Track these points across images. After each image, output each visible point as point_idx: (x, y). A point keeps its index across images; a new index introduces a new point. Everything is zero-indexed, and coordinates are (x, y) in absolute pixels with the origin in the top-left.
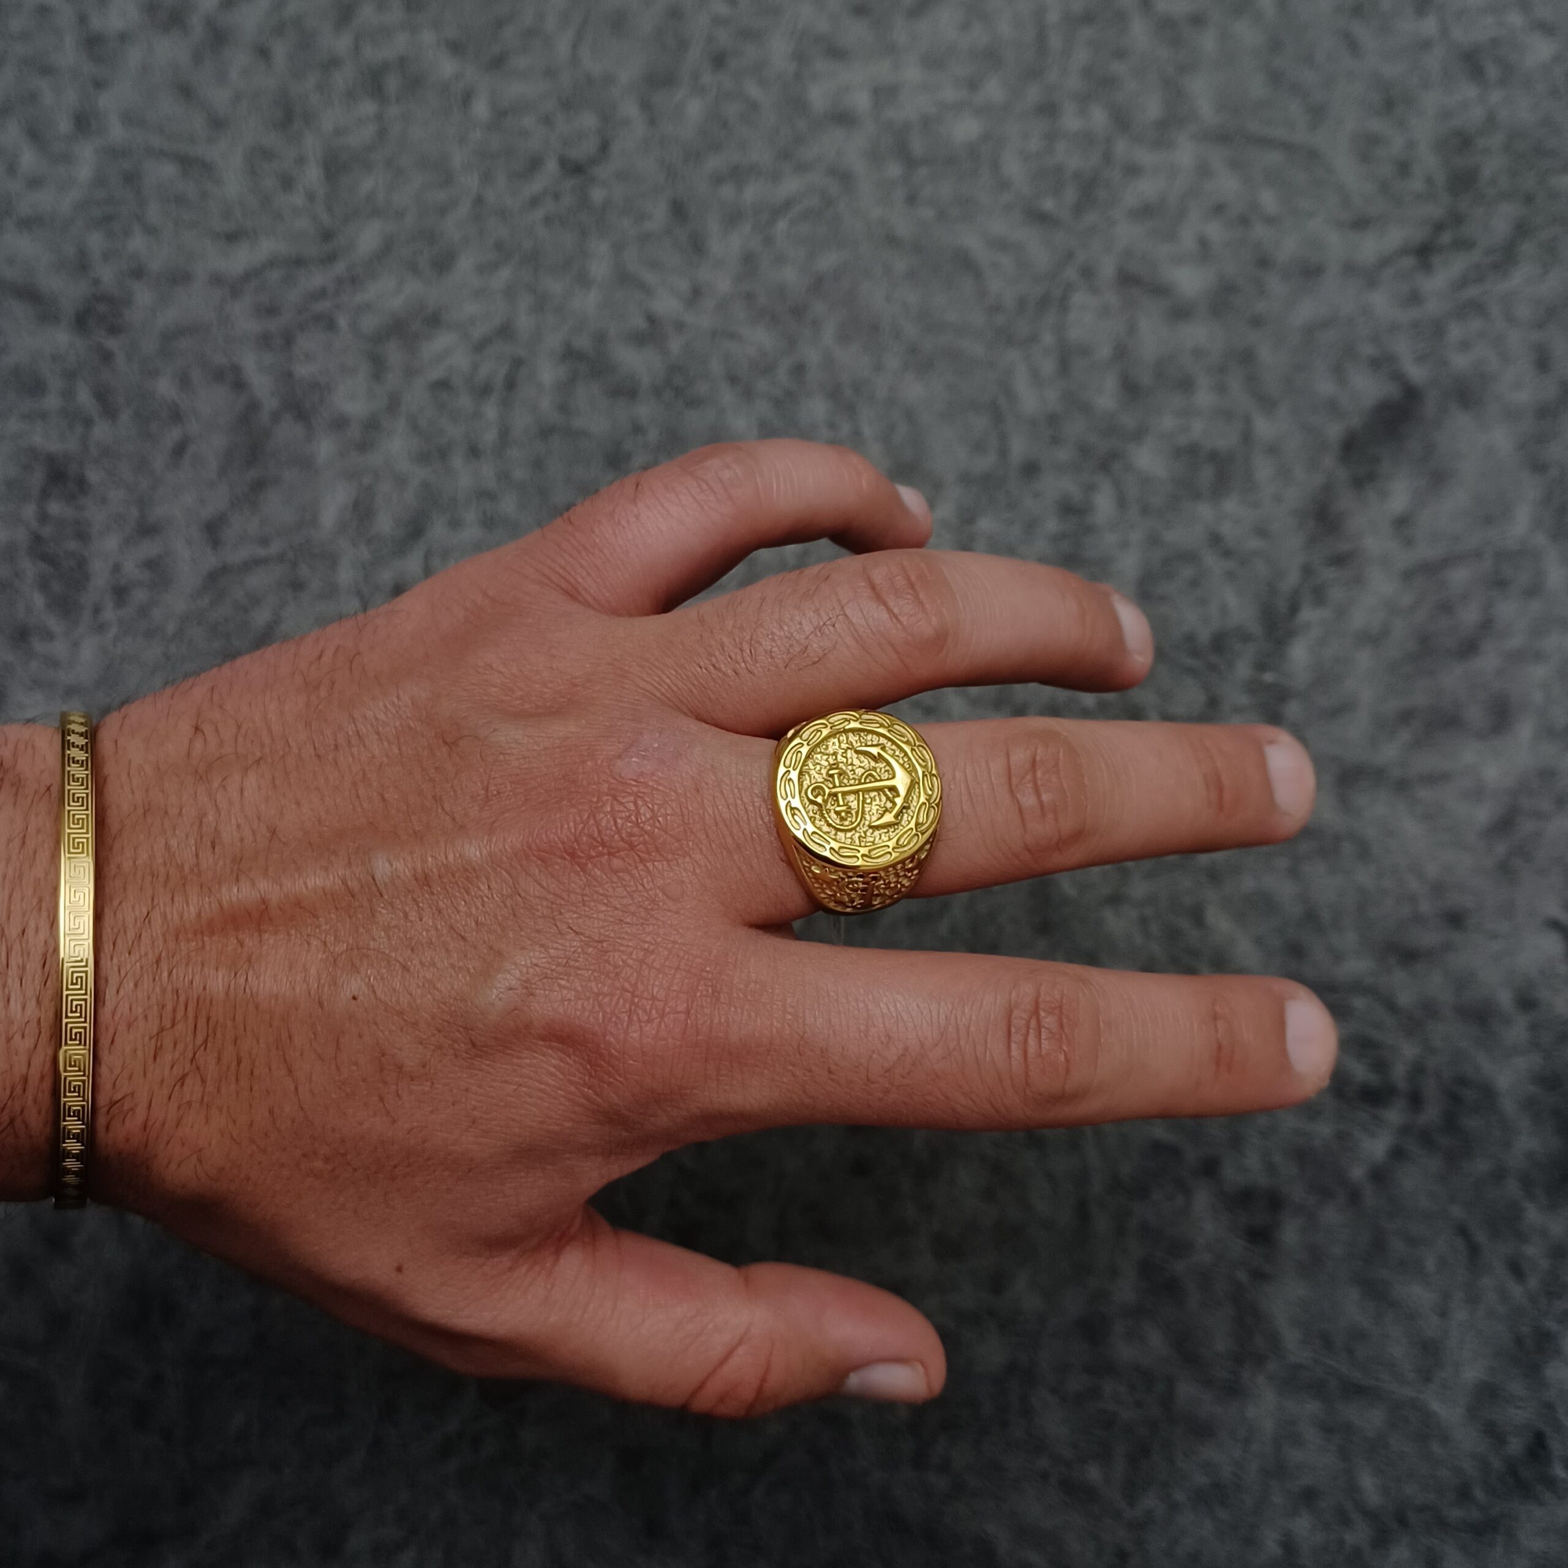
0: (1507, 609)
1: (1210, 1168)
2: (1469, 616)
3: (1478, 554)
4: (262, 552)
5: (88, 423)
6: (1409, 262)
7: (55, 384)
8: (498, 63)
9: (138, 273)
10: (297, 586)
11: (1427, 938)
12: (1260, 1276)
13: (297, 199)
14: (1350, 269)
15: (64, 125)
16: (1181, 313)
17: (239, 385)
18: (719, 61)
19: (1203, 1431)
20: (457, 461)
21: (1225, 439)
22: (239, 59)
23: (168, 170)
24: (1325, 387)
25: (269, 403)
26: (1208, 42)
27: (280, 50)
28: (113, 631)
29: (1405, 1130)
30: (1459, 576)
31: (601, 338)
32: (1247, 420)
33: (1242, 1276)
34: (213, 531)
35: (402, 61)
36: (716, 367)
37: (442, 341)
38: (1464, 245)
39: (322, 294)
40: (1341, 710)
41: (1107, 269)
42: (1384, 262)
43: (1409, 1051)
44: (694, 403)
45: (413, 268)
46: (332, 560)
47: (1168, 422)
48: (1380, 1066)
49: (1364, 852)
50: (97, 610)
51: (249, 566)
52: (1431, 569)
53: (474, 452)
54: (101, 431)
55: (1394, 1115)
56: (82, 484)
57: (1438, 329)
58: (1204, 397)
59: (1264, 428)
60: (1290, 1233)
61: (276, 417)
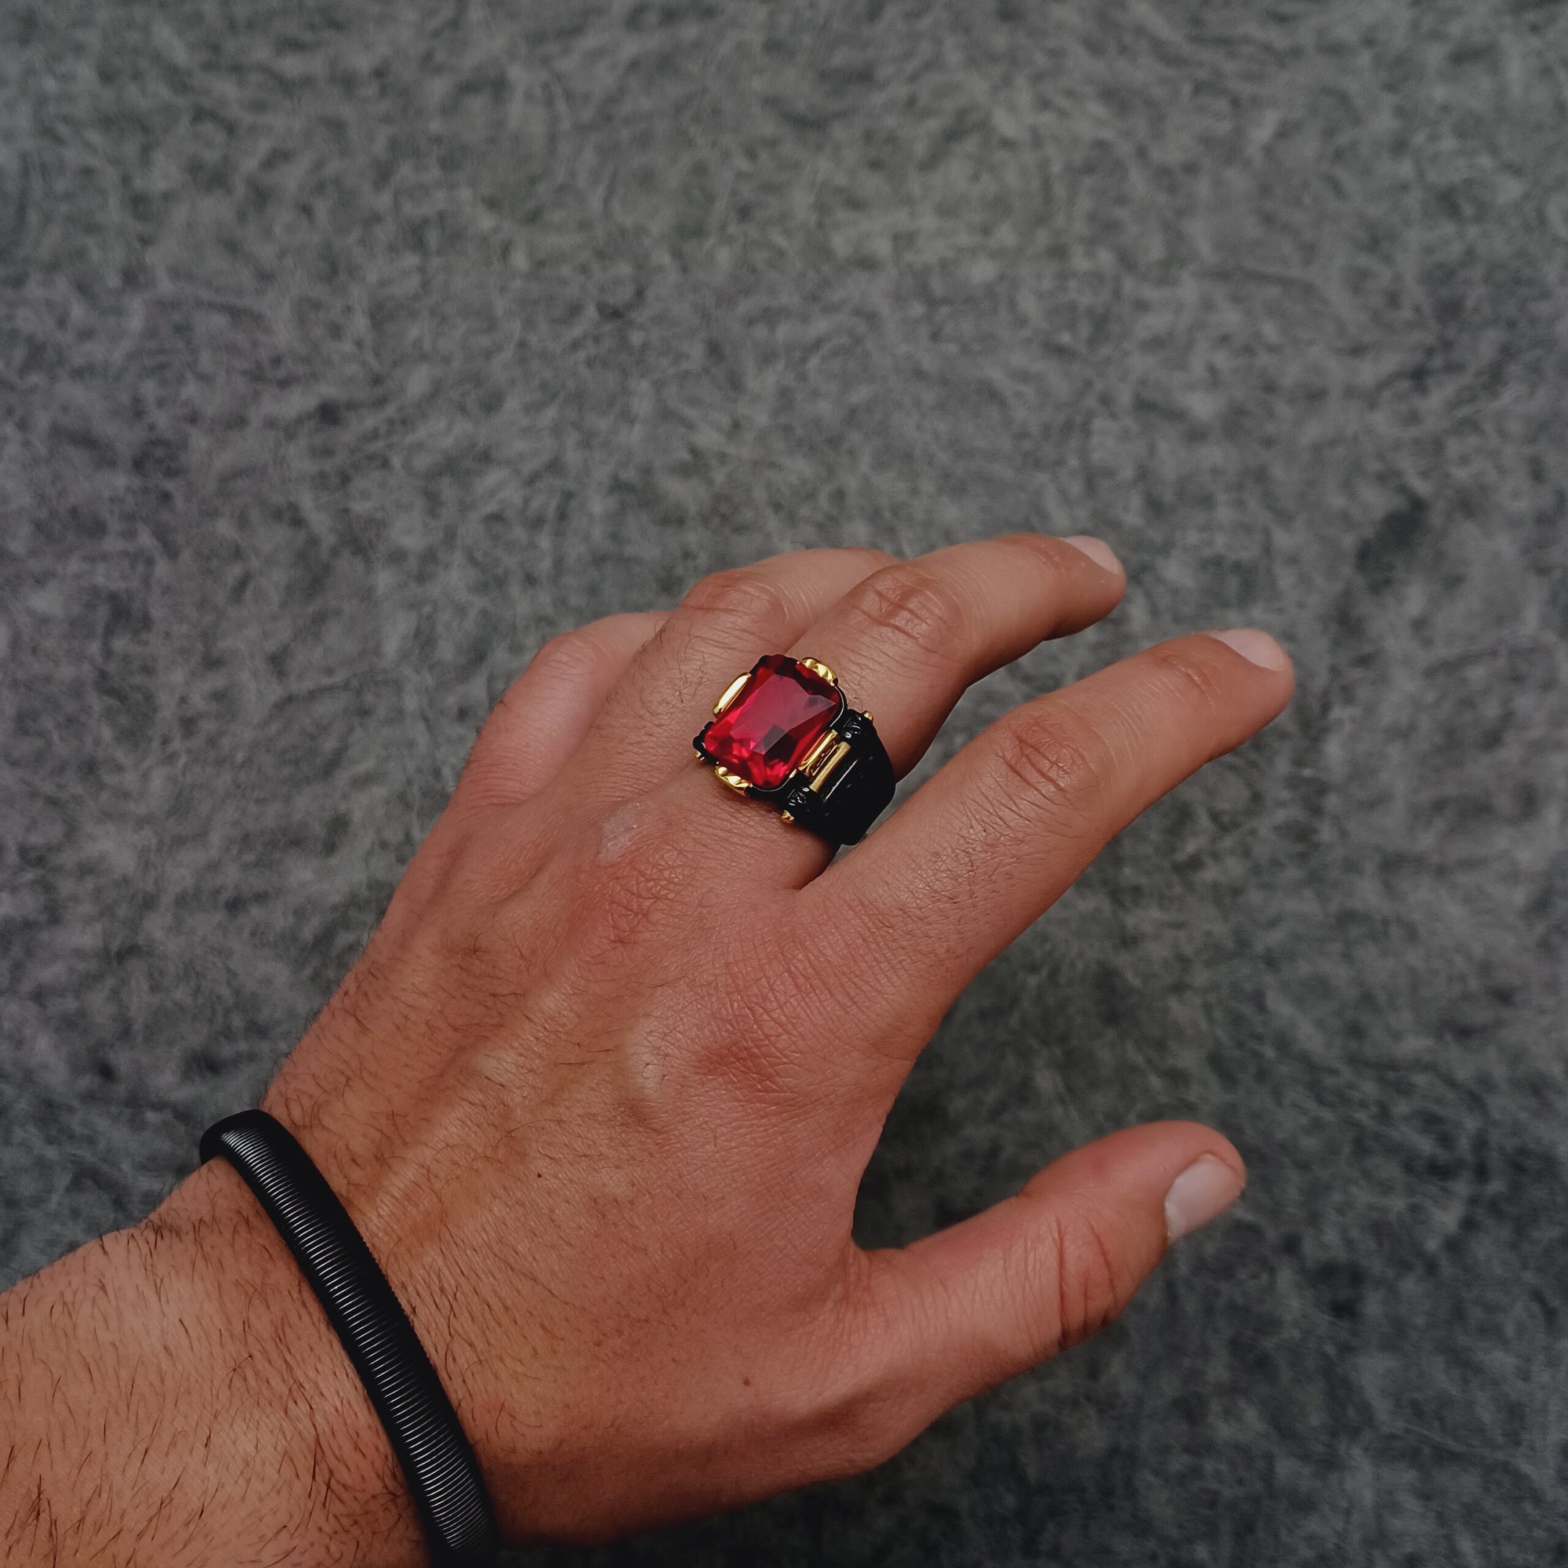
0: (1525, 702)
1: (1291, 1246)
2: (1491, 710)
3: (1493, 653)
4: (326, 681)
5: (150, 562)
6: (1405, 385)
7: (114, 525)
8: (534, 217)
9: (193, 419)
10: (364, 713)
11: (1479, 1014)
12: (1346, 1349)
13: (347, 347)
14: (1351, 392)
15: (114, 281)
16: (1197, 435)
17: (298, 522)
18: (744, 213)
19: (1304, 1505)
20: (515, 589)
21: (1247, 552)
22: (283, 217)
23: (219, 321)
24: (1337, 501)
25: (329, 540)
26: (1203, 188)
27: (322, 208)
28: (183, 760)
29: (1473, 1201)
30: (1477, 674)
31: (647, 471)
32: (1267, 532)
33: (1330, 1349)
34: (278, 662)
35: (442, 216)
36: (760, 494)
37: (493, 477)
38: (1453, 368)
39: (375, 435)
40: (1377, 802)
41: (1125, 397)
42: (1384, 384)
43: (1471, 1124)
44: (740, 529)
45: (462, 409)
46: (398, 686)
47: (1193, 537)
48: (1446, 1140)
49: (1412, 934)
50: (165, 741)
51: (313, 695)
52: (1450, 668)
53: (530, 580)
54: (162, 569)
55: (1462, 1187)
56: (146, 622)
57: (1438, 446)
58: (1224, 513)
59: (1283, 540)
60: (1373, 1306)
61: (335, 552)
